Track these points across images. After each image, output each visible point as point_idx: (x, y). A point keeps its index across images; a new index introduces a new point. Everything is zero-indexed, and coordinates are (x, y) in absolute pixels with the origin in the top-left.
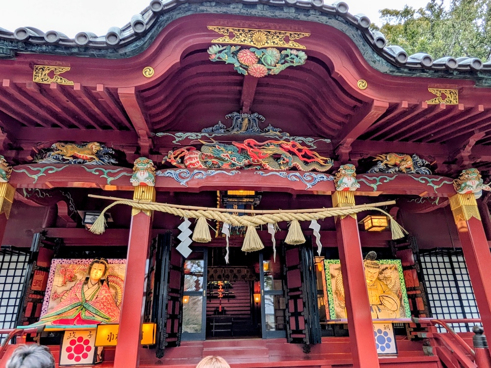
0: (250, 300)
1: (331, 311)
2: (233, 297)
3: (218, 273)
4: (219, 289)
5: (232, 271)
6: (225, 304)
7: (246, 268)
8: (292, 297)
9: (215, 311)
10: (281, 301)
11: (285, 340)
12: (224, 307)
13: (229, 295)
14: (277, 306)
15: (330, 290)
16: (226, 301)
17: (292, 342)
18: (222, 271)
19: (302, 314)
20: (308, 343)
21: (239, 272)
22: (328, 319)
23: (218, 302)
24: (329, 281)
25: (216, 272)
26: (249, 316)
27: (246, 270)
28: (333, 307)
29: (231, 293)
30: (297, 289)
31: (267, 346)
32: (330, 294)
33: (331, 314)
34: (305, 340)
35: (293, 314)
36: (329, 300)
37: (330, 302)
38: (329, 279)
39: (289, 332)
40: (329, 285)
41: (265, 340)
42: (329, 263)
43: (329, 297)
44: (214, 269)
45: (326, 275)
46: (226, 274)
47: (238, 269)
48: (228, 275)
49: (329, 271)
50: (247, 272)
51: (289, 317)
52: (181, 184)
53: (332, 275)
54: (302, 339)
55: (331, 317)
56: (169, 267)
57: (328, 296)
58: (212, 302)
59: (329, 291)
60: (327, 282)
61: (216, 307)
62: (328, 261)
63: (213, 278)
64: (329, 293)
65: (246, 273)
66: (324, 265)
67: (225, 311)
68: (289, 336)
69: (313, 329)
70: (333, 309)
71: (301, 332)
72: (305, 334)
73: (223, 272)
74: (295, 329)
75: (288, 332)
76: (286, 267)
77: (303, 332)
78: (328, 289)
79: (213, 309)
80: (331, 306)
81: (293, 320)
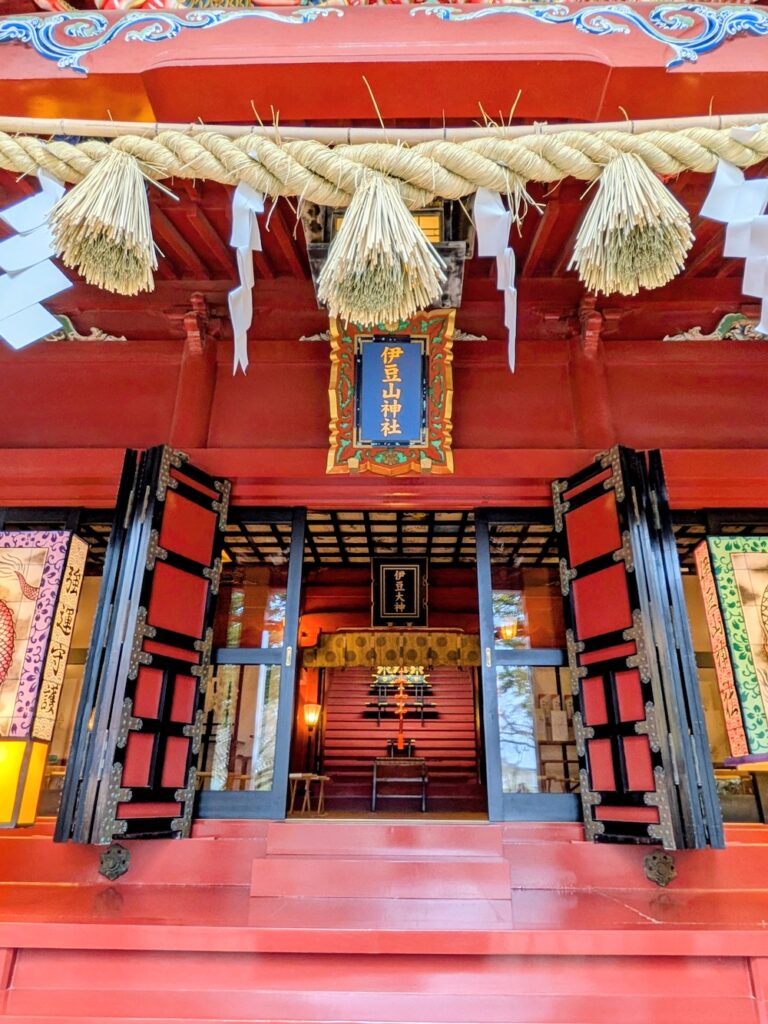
0: (475, 722)
1: (749, 722)
2: (434, 716)
3: (389, 646)
4: (398, 693)
5: (422, 642)
6: (414, 732)
7: (458, 632)
8: (594, 670)
9: (388, 748)
10: (553, 721)
11: (576, 830)
12: (410, 739)
13: (425, 710)
14: (543, 731)
15: (742, 645)
16: (418, 726)
17: (601, 839)
18: (398, 639)
19: (639, 728)
20: (670, 844)
21: (442, 642)
22: (738, 752)
23: (396, 726)
24: (735, 611)
25: (381, 642)
26: (473, 763)
27: (459, 639)
28: (757, 708)
29: (430, 706)
30: (616, 638)
31: (505, 851)
32: (742, 657)
33: (752, 734)
34: (654, 832)
35: (600, 732)
36: (741, 679)
37: (742, 690)
38: (732, 605)
39: (590, 798)
40: (736, 626)
41: (498, 825)
42: (728, 548)
43: (739, 672)
44: (378, 635)
45: (722, 592)
46: (407, 649)
47: (440, 635)
48: (412, 651)
49: (730, 575)
50: (464, 644)
51: (587, 741)
52: (62, 64)
53: (743, 590)
54: (640, 829)
55: (754, 746)
56: (149, 552)
57: (733, 667)
58: (383, 726)
59: (737, 647)
60: (727, 615)
61: (392, 739)
62: (725, 541)
63: (375, 657)
64: (736, 654)
65: (459, 646)
66: (711, 556)
67: (414, 749)
68: (587, 812)
69: (687, 789)
70: (757, 715)
71: (636, 800)
72: (655, 808)
73: (401, 645)
74: (612, 788)
75: (585, 798)
76: (569, 567)
77: (648, 799)
78: (732, 641)
79: (384, 744)
80: (748, 705)
81: (601, 751)
